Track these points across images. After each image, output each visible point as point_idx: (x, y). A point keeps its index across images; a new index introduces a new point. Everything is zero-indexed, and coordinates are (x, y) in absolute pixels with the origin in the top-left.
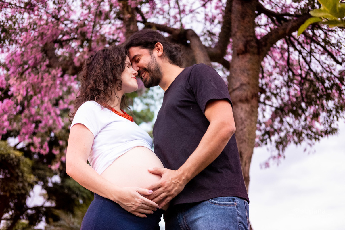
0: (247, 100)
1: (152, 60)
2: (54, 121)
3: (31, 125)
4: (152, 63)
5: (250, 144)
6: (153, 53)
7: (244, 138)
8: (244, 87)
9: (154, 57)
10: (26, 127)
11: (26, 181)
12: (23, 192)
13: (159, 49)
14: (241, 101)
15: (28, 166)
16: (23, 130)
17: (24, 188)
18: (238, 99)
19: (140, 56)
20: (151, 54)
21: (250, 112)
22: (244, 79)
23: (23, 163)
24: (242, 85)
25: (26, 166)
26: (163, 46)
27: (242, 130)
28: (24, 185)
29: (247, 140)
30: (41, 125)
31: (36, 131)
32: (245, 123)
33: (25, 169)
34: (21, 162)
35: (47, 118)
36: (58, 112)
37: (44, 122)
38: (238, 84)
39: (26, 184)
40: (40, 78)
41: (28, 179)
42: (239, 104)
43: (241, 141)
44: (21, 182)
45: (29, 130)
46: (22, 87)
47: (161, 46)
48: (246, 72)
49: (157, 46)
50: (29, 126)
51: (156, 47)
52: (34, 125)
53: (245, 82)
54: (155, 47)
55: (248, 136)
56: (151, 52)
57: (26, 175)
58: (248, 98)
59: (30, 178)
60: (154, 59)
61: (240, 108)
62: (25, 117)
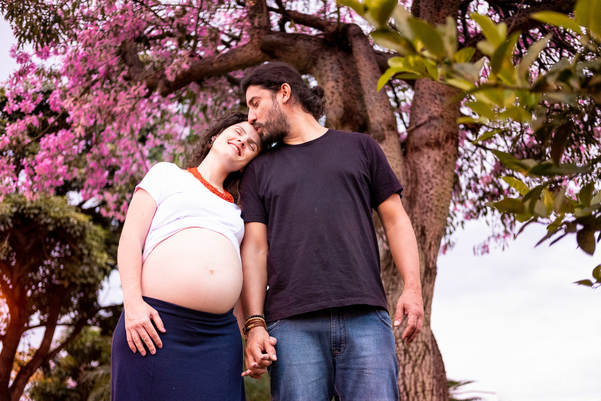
0: (438, 145)
1: (274, 108)
2: (139, 166)
3: (103, 173)
4: (273, 112)
5: (439, 216)
6: (276, 98)
7: (430, 205)
8: (435, 123)
9: (278, 104)
10: (94, 175)
11: (95, 263)
12: (91, 280)
13: (286, 92)
14: (428, 145)
15: (99, 239)
16: (89, 181)
17: (91, 274)
18: (424, 141)
19: (260, 99)
20: (273, 98)
21: (443, 163)
22: (435, 109)
23: (90, 234)
24: (431, 118)
25: (96, 238)
26: (291, 89)
27: (427, 192)
28: (92, 270)
29: (434, 209)
30: (118, 173)
31: (110, 182)
32: (433, 180)
33: (94, 243)
34: (87, 232)
35: (127, 163)
36: (147, 153)
37: (123, 168)
38: (425, 117)
39: (95, 268)
40: (112, 98)
41: (99, 261)
42: (425, 150)
43: (425, 210)
44: (88, 264)
45: (100, 181)
46: (83, 114)
47: (288, 88)
48: (438, 97)
49: (284, 88)
50: (99, 173)
51: (282, 90)
52: (107, 173)
53: (435, 114)
54: (280, 89)
55: (436, 203)
56: (274, 96)
57: (95, 253)
58: (440, 140)
59: (102, 258)
60: (277, 106)
61: (426, 156)
62: (93, 158)
